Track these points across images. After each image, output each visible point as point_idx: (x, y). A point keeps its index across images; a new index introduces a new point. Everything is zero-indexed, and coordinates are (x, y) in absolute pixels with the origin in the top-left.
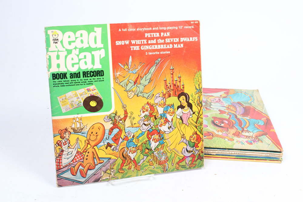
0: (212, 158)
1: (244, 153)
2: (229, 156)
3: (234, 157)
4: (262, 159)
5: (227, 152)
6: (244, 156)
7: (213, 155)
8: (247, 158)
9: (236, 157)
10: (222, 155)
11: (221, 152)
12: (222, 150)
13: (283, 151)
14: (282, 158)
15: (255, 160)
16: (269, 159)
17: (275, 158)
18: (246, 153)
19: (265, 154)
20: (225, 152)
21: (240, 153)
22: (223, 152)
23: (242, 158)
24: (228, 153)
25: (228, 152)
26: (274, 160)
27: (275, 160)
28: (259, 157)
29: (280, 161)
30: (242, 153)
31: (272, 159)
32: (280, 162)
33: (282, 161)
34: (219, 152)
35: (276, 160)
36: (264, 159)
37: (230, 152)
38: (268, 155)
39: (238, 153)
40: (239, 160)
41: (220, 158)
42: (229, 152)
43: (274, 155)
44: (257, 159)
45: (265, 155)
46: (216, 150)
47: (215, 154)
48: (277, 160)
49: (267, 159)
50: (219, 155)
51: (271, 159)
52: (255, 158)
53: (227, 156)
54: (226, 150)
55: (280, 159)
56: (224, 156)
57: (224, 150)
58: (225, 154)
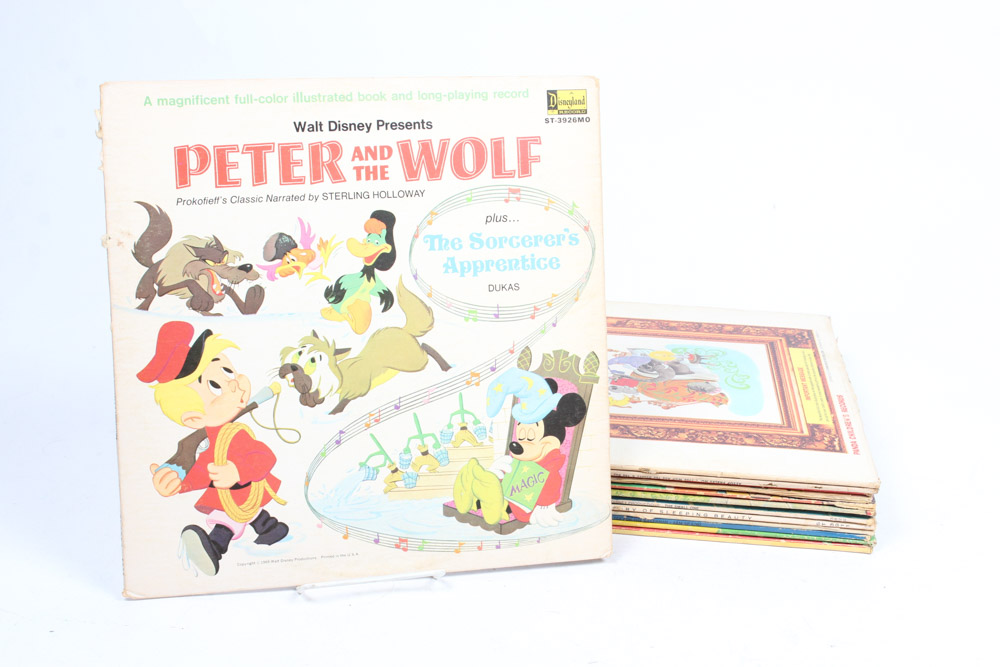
0: (642, 531)
1: (746, 517)
2: (698, 524)
3: (715, 530)
4: (806, 537)
5: (691, 512)
6: (748, 528)
7: (645, 521)
8: (756, 533)
9: (721, 531)
10: (674, 524)
11: (670, 511)
12: (674, 505)
13: (875, 514)
14: (872, 538)
15: (783, 541)
16: (831, 539)
17: (851, 536)
18: (754, 518)
19: (815, 523)
20: (684, 512)
21: (733, 516)
22: (677, 512)
23: (741, 532)
25: (695, 513)
26: (847, 541)
27: (851, 541)
28: (797, 530)
29: (869, 545)
30: (740, 517)
31: (841, 540)
32: (867, 549)
33: (875, 548)
34: (665, 510)
35: (854, 541)
36: (815, 538)
37: (702, 514)
38: (828, 524)
39: (726, 516)
40: (730, 539)
41: (668, 532)
42: (699, 512)
43: (845, 525)
44: (790, 536)
45: (817, 526)
46: (655, 503)
47: (650, 517)
48: (858, 542)
49: (823, 539)
50: (667, 523)
51: (838, 540)
52: (785, 536)
53: (692, 525)
54: (689, 506)
55: (868, 538)
56: (681, 524)
57: (681, 505)
58: (684, 518)
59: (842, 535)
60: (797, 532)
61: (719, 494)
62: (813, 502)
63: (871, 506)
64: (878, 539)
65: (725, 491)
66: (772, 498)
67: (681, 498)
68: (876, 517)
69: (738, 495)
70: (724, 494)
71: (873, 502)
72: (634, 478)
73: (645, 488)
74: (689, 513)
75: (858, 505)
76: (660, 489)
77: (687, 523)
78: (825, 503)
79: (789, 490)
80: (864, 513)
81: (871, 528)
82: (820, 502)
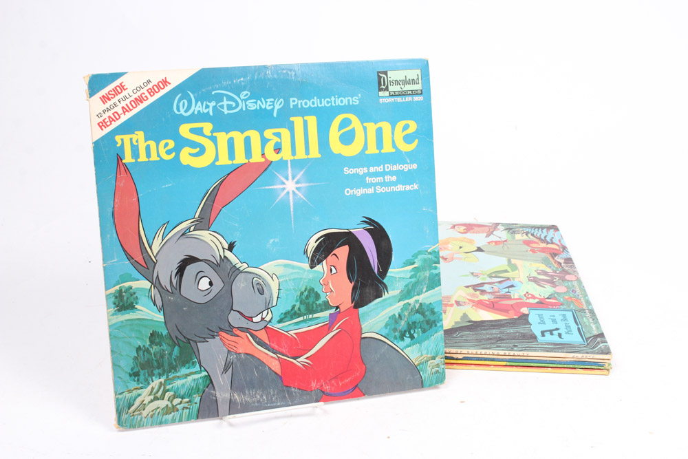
0: (455, 365)
1: (526, 354)
2: (493, 360)
3: (505, 363)
4: (565, 366)
6: (526, 361)
7: (457, 359)
8: (532, 364)
9: (508, 364)
10: (477, 360)
11: (474, 352)
14: (609, 364)
15: (550, 369)
16: (582, 367)
17: (595, 363)
18: (530, 354)
22: (479, 352)
23: (520, 364)
26: (593, 367)
27: (595, 367)
28: (559, 361)
29: (607, 370)
30: (521, 354)
31: (589, 367)
32: (605, 372)
33: (611, 371)
34: (471, 351)
35: (597, 367)
36: (571, 366)
37: (496, 352)
39: (512, 353)
40: (515, 369)
42: (493, 352)
43: (592, 357)
44: (554, 365)
45: (573, 358)
47: (460, 356)
48: (600, 368)
49: (576, 366)
50: (471, 360)
51: (586, 367)
52: (551, 365)
53: (489, 361)
55: (607, 365)
56: (481, 360)
58: (484, 356)
59: (589, 363)
60: (560, 363)
64: (613, 366)
74: (489, 352)
77: (485, 359)
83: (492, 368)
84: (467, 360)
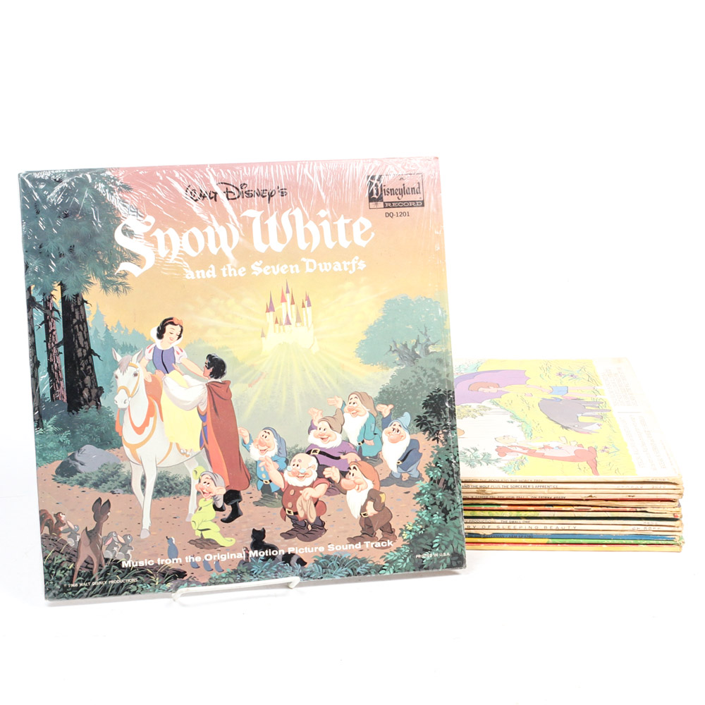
0: (482, 545)
1: (572, 527)
2: (530, 536)
3: (546, 541)
4: (624, 542)
5: (524, 526)
6: (575, 536)
7: (485, 536)
8: (581, 541)
9: (551, 541)
10: (510, 537)
11: (506, 526)
12: (508, 521)
13: (681, 517)
14: (681, 538)
15: (605, 546)
16: (645, 542)
17: (662, 537)
18: (578, 527)
19: (631, 528)
20: (517, 526)
21: (560, 527)
22: (512, 526)
23: (568, 541)
24: (527, 528)
25: (527, 526)
26: (660, 542)
27: (663, 542)
28: (616, 536)
29: (678, 545)
30: (566, 527)
31: (654, 542)
32: (676, 548)
33: (683, 546)
34: (501, 526)
35: (665, 542)
36: (632, 542)
37: (533, 527)
38: (642, 528)
39: (554, 527)
40: (560, 547)
41: (505, 545)
42: (530, 525)
43: (657, 528)
44: (610, 541)
45: (633, 530)
46: (492, 520)
47: (488, 533)
48: (668, 542)
49: (639, 542)
50: (503, 537)
52: (606, 541)
53: (525, 538)
54: (522, 521)
55: (677, 538)
56: (516, 537)
57: (515, 520)
58: (518, 532)
59: (655, 537)
60: (617, 538)
61: (547, 508)
62: (628, 509)
63: (677, 509)
64: (685, 539)
65: (552, 505)
66: (593, 509)
67: (514, 514)
68: (682, 519)
69: (564, 508)
70: (551, 508)
71: (679, 506)
72: (472, 499)
73: (483, 507)
74: (522, 527)
75: (666, 510)
76: (496, 507)
77: (521, 536)
78: (638, 510)
79: (607, 500)
80: (672, 516)
81: (679, 529)
82: (634, 510)
83: (530, 547)
84: (498, 537)
